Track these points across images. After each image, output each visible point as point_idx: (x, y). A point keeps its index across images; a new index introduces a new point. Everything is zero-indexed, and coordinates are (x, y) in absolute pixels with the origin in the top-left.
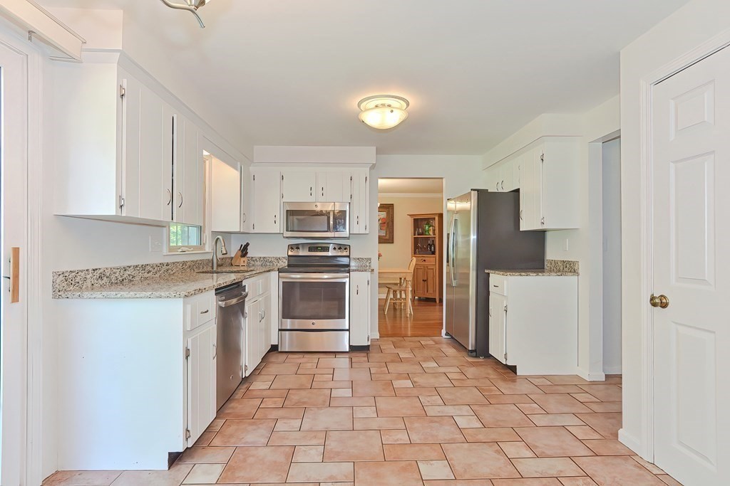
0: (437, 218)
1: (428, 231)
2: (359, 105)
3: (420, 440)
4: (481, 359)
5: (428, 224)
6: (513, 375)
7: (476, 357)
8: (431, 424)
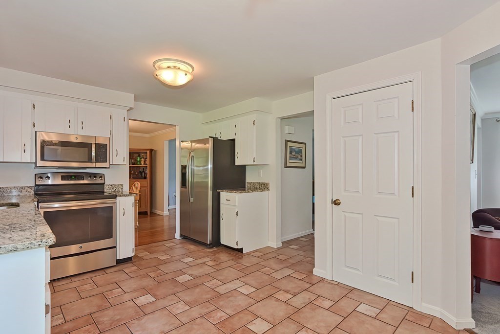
0: (148, 152)
1: (140, 161)
2: (154, 65)
3: (233, 311)
4: (215, 249)
5: (139, 156)
6: (241, 254)
7: (212, 248)
8: (229, 299)
